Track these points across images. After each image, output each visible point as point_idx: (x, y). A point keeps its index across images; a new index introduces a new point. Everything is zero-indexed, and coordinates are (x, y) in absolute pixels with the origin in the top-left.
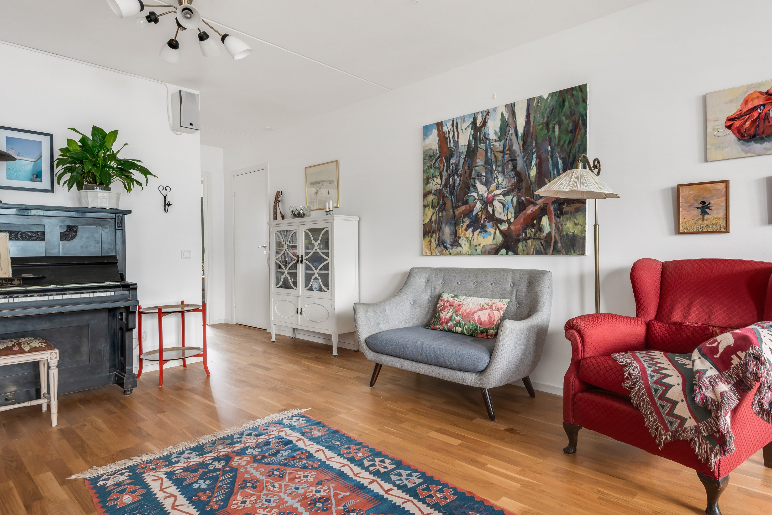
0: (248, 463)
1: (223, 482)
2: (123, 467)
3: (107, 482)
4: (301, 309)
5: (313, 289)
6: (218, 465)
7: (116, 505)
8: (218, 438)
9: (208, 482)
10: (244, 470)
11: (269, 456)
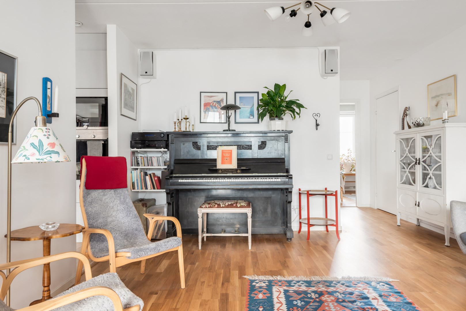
0: (332, 301)
1: (311, 306)
2: (267, 279)
3: (257, 284)
4: (419, 202)
5: (429, 187)
6: (313, 296)
7: (255, 297)
8: (323, 280)
9: (303, 303)
10: (327, 305)
11: (347, 302)
